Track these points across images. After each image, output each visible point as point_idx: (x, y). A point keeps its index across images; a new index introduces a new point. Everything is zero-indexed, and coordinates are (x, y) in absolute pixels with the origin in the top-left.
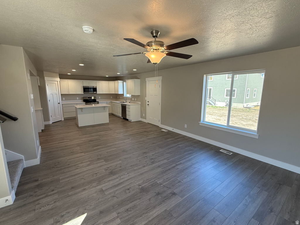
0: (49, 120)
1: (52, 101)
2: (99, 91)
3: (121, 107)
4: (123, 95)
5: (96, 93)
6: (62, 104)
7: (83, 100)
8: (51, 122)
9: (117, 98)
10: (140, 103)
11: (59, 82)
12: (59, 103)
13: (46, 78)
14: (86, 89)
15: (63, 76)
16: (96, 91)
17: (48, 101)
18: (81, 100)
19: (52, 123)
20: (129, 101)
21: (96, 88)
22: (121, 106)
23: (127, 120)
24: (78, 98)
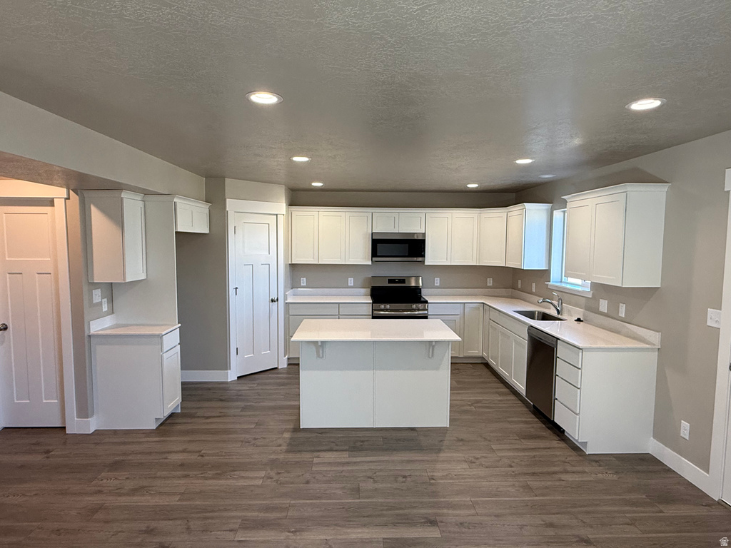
0: (225, 366)
1: (245, 291)
2: (432, 256)
3: (525, 343)
4: (545, 274)
5: (424, 262)
6: (287, 304)
7: (368, 291)
8: (232, 376)
9: (514, 287)
10: (655, 337)
11: (281, 219)
12: (272, 301)
13: (231, 204)
14: (381, 246)
15: (299, 197)
16: (424, 256)
17: (232, 292)
18: (363, 291)
19: (238, 377)
20: (579, 313)
21: (423, 241)
22: (526, 337)
23: (558, 431)
24: (351, 282)
